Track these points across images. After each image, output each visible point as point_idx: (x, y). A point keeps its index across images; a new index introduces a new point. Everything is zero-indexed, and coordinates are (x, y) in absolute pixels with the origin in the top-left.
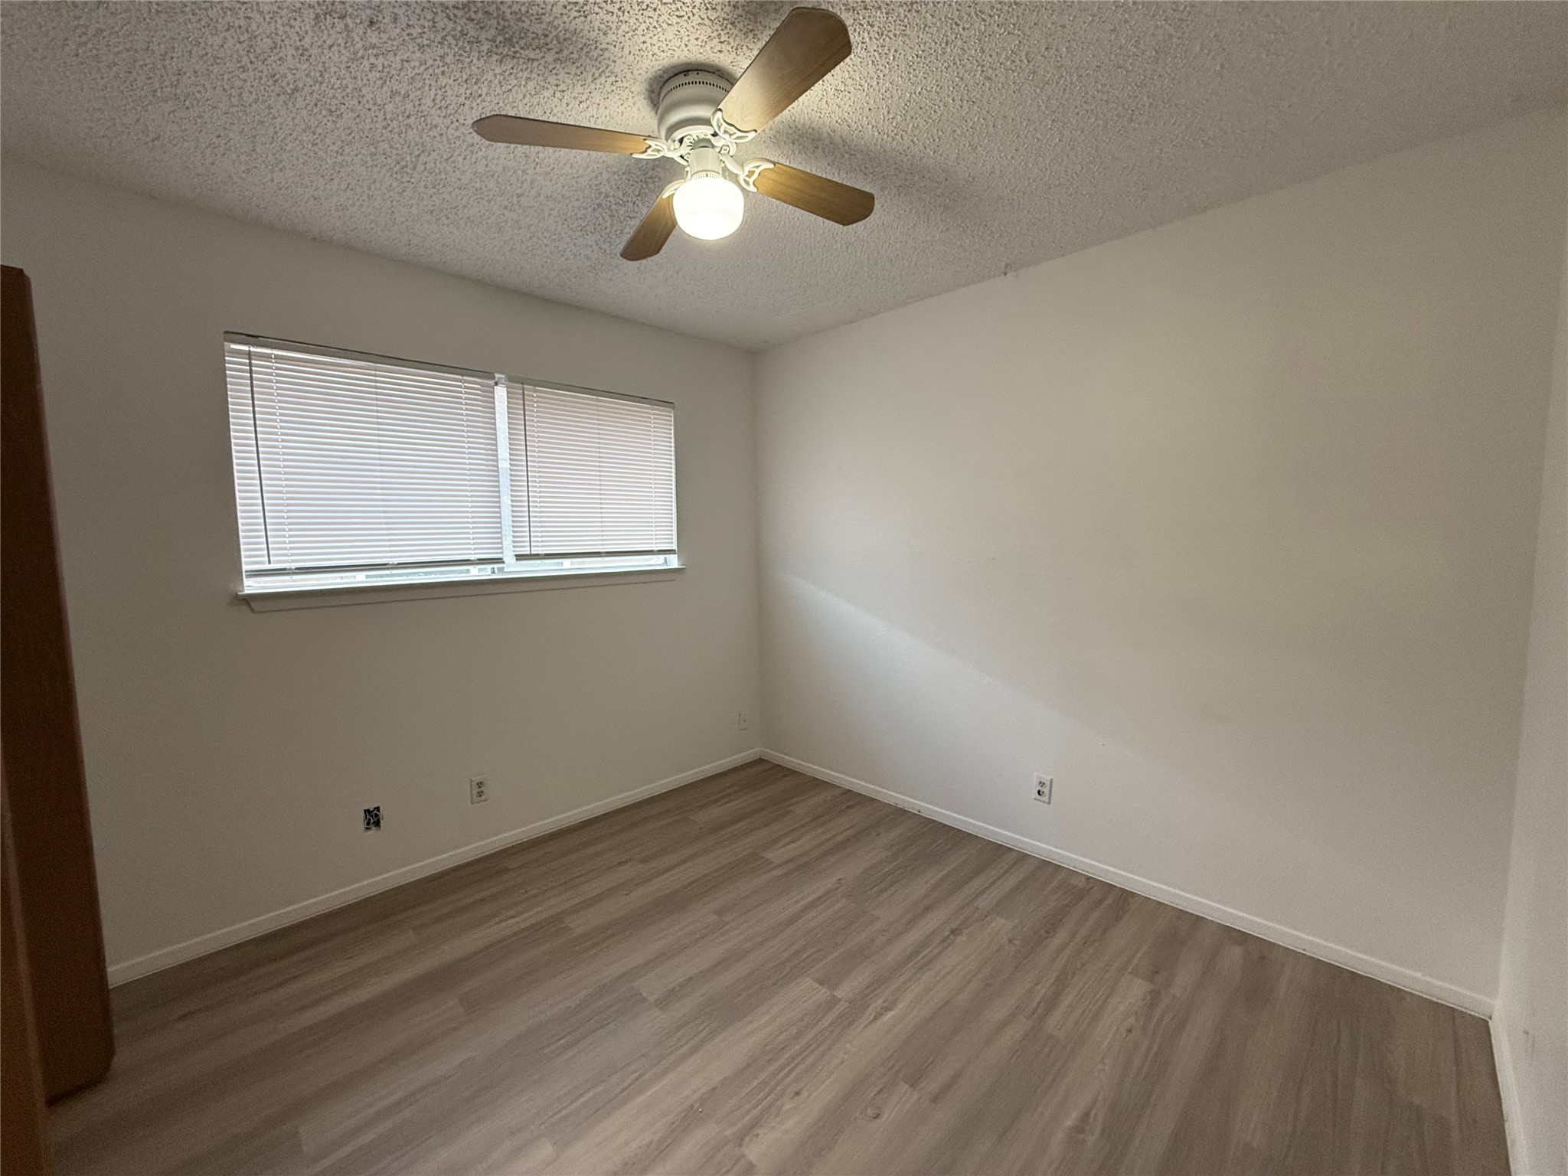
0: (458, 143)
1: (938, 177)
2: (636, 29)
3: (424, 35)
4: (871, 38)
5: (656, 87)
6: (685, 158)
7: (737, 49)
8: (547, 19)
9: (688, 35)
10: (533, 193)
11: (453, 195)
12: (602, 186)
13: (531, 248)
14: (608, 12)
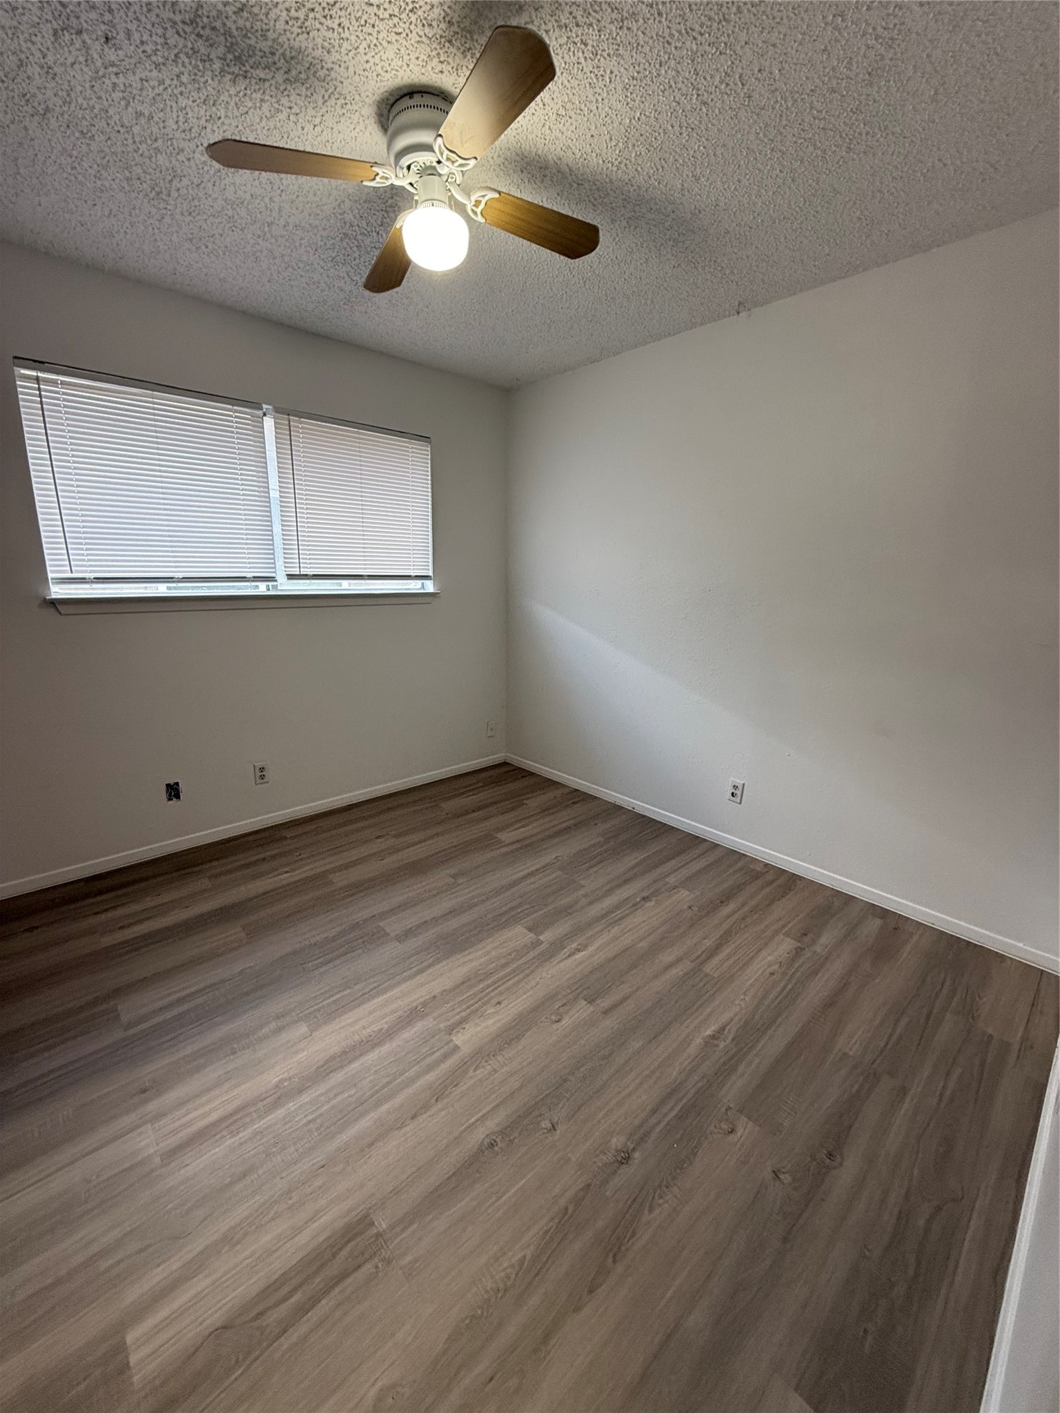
0: (206, 168)
1: (665, 209)
2: (358, 47)
3: (158, 53)
4: (586, 58)
5: (385, 112)
6: (415, 186)
7: (457, 70)
8: (271, 35)
9: (409, 54)
10: (282, 221)
11: (208, 222)
12: (346, 215)
13: (287, 278)
14: (328, 29)
